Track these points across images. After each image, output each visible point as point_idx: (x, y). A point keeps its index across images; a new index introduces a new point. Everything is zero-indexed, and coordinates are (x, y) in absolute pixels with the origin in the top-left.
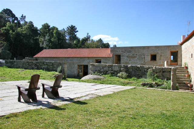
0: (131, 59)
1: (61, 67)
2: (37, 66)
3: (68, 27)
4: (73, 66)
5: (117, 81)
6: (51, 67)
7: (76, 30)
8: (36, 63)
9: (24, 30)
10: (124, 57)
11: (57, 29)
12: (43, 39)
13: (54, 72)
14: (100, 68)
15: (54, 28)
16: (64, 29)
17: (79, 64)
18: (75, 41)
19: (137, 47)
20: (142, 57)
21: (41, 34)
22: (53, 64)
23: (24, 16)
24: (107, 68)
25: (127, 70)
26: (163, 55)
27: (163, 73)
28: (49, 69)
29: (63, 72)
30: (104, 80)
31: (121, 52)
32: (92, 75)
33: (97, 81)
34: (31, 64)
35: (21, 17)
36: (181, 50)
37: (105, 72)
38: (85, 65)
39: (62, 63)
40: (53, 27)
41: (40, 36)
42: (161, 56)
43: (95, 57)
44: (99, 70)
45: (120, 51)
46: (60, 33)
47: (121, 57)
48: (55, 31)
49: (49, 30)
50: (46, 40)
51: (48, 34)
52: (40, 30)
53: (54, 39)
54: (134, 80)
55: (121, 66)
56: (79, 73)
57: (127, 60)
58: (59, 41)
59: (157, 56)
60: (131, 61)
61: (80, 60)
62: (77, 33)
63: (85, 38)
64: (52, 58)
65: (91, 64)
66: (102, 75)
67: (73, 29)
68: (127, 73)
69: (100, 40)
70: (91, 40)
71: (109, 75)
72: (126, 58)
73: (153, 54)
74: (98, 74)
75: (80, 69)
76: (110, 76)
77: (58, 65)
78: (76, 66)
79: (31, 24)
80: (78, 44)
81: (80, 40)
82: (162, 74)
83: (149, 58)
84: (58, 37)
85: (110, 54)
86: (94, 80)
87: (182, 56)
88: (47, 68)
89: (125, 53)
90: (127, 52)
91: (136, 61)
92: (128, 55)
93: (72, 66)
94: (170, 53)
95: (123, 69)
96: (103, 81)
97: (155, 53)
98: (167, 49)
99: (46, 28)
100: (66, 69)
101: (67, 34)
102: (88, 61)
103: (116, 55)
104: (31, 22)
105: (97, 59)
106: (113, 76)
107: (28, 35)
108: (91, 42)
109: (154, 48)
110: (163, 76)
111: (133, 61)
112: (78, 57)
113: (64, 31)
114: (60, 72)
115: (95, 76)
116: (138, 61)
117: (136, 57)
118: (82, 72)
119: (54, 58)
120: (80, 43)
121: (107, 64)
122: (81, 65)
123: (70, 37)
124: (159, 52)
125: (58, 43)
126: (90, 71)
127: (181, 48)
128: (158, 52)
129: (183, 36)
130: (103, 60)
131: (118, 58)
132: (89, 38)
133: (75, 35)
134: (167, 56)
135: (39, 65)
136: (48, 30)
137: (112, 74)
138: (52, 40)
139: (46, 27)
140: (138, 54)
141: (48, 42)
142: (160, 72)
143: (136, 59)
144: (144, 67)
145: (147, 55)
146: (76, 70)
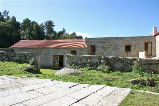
0: (106, 50)
1: (33, 58)
2: (9, 57)
3: (46, 22)
4: (49, 57)
5: (99, 76)
6: (23, 58)
7: (53, 25)
8: (7, 55)
9: (7, 24)
10: (99, 48)
11: (37, 23)
12: (24, 32)
13: (26, 64)
14: (77, 60)
15: (34, 23)
16: (42, 23)
17: (54, 55)
18: (52, 34)
19: (112, 38)
20: (116, 48)
21: (22, 27)
22: (25, 55)
23: (7, 11)
24: (85, 60)
25: (108, 62)
26: (137, 45)
27: (149, 65)
28: (21, 60)
29: (36, 64)
30: (83, 75)
31: (96, 43)
32: (68, 69)
33: (74, 76)
34: (2, 54)
35: (5, 12)
36: (155, 41)
37: (83, 65)
38: (60, 56)
39: (35, 54)
40: (33, 21)
41: (21, 30)
42: (135, 46)
43: (70, 48)
44: (76, 62)
45: (94, 41)
46: (39, 27)
47: (96, 48)
48: (35, 25)
49: (30, 24)
50: (27, 33)
51: (28, 28)
52: (22, 24)
53: (34, 32)
54: (118, 74)
55: (101, 58)
56: (55, 63)
57: (102, 51)
58: (38, 34)
59: (131, 46)
60: (106, 52)
61: (55, 50)
62: (54, 27)
63: (61, 31)
64: (28, 49)
65: (67, 55)
66: (80, 68)
67: (50, 24)
68: (108, 66)
69: (74, 34)
70: (66, 33)
71: (87, 68)
72: (101, 48)
73: (127, 45)
74: (76, 66)
75: (56, 59)
76: (89, 70)
77: (31, 56)
78: (52, 56)
79: (14, 19)
80: (55, 36)
81: (57, 33)
82: (148, 67)
83: (124, 48)
84: (37, 31)
85: (85, 45)
86: (71, 76)
87: (156, 46)
88: (19, 59)
89: (100, 44)
90: (102, 43)
91: (110, 52)
92: (102, 46)
93: (47, 57)
94: (144, 44)
95: (103, 62)
96: (82, 77)
97: (129, 44)
98: (141, 40)
99: (27, 23)
100: (39, 61)
101: (46, 28)
102: (64, 51)
103: (91, 46)
104: (14, 18)
105: (72, 49)
106: (92, 69)
107: (10, 28)
108: (66, 35)
109: (128, 39)
110: (149, 69)
111: (107, 51)
112: (53, 48)
113: (43, 25)
114: (32, 65)
115: (73, 70)
116: (113, 52)
117: (111, 47)
118: (57, 62)
119: (30, 48)
120: (57, 36)
121: (85, 56)
122: (57, 56)
123: (48, 31)
124: (134, 43)
125: (37, 36)
126: (65, 63)
127: (155, 39)
128: (132, 43)
129: (155, 27)
130: (79, 51)
131: (93, 49)
132: (65, 31)
133: (53, 29)
134: (142, 47)
135: (11, 56)
136: (28, 24)
137: (91, 66)
138: (32, 32)
139: (27, 21)
140: (112, 45)
141: (28, 34)
142: (146, 64)
143: (111, 49)
144: (127, 58)
145: (121, 46)
146: (52, 60)
